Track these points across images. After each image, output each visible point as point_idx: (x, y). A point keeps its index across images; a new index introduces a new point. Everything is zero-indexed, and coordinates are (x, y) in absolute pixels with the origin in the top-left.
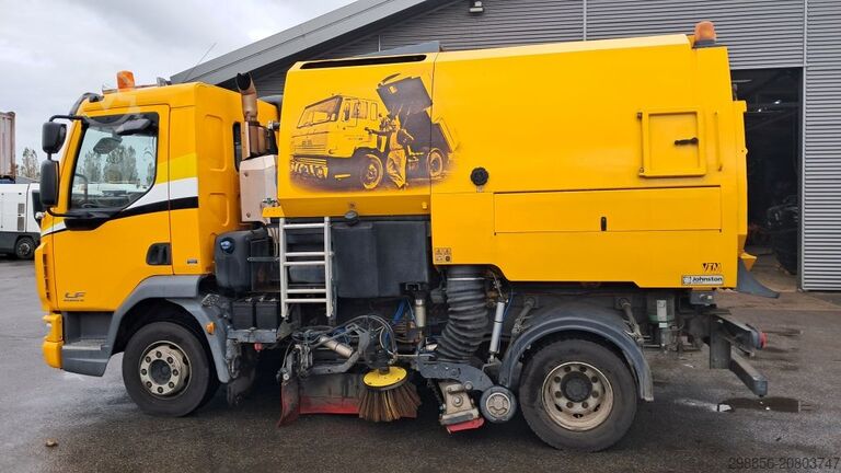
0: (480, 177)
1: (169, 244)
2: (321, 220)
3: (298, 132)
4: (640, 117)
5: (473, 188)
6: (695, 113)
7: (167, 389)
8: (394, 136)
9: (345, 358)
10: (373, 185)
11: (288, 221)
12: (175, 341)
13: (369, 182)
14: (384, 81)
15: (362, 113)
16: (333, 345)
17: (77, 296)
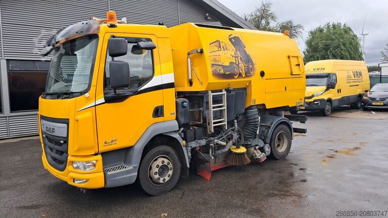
0: (262, 74)
1: (163, 106)
2: (221, 91)
3: (211, 54)
4: (289, 57)
5: (261, 78)
6: (297, 57)
7: (167, 179)
8: (239, 58)
9: (224, 147)
10: (237, 77)
11: (213, 92)
12: (166, 154)
13: (235, 75)
14: (229, 36)
15: (228, 49)
16: (220, 142)
17: (112, 141)
